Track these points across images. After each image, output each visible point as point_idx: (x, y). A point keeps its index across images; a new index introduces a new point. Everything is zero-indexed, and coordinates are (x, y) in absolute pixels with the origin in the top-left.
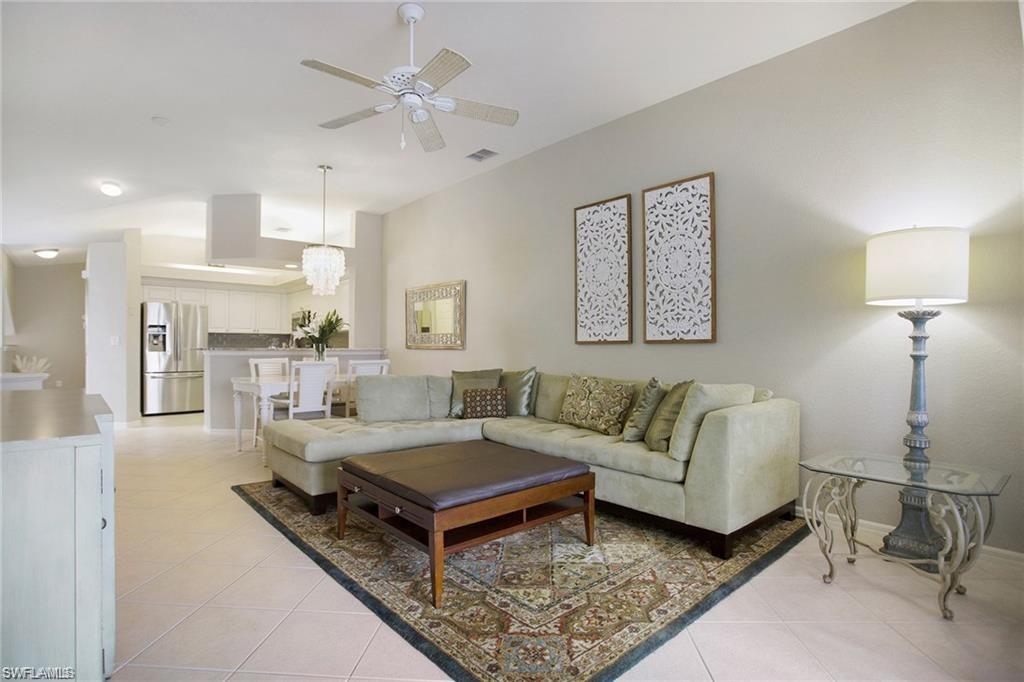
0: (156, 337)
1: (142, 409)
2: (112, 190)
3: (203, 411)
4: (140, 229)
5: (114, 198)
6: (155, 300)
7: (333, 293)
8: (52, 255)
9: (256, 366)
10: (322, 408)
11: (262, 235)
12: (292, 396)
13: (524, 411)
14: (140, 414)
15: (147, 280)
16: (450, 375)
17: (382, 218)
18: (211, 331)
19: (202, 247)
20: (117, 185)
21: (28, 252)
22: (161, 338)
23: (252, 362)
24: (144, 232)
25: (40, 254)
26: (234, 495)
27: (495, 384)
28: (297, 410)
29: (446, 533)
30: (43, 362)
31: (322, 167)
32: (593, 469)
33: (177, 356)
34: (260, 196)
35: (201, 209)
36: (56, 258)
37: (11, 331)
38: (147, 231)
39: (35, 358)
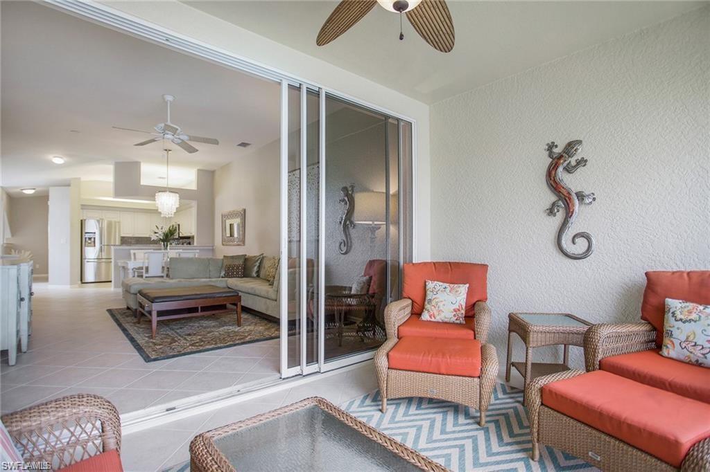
0: (90, 239)
1: (81, 280)
2: (58, 161)
3: (111, 282)
4: (80, 178)
5: (61, 165)
6: (92, 218)
7: (173, 216)
8: (31, 192)
9: (134, 254)
10: (162, 275)
11: (142, 183)
12: (144, 268)
13: (254, 274)
14: (80, 282)
15: (84, 207)
16: (222, 258)
17: (212, 173)
18: (122, 235)
19: (111, 187)
20: (61, 158)
21: (18, 190)
22: (93, 240)
23: (132, 252)
24: (82, 180)
25: (24, 191)
26: (108, 314)
27: (241, 262)
28: (147, 275)
29: (158, 312)
30: (28, 253)
31: (166, 150)
32: (240, 294)
33: (101, 250)
34: (140, 162)
35: (111, 167)
36: (34, 193)
37: (8, 235)
38: (84, 178)
39: (23, 251)
